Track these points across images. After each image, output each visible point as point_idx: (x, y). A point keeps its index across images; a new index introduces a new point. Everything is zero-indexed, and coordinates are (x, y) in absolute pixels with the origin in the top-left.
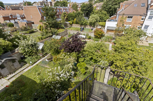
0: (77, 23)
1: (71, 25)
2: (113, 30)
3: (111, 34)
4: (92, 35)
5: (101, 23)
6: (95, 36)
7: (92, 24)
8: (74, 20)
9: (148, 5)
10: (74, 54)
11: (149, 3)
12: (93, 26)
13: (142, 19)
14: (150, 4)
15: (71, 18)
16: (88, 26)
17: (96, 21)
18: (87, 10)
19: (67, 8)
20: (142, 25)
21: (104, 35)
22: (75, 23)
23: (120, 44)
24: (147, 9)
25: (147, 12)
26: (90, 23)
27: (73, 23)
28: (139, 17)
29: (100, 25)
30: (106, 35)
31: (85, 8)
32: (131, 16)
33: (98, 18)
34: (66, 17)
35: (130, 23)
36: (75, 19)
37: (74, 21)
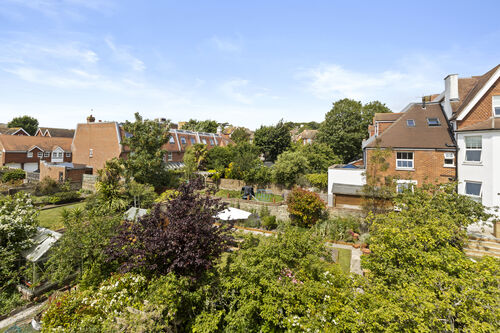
0: (236, 176)
1: (217, 181)
2: (359, 196)
3: (352, 210)
4: (282, 214)
5: (315, 177)
6: (293, 216)
7: (285, 180)
8: (227, 166)
9: (448, 122)
11: (449, 116)
12: (287, 185)
13: (449, 161)
14: (454, 119)
15: (217, 161)
16: (273, 186)
17: (296, 169)
18: (273, 143)
19: (212, 135)
21: (326, 214)
22: (229, 177)
24: (451, 131)
25: (454, 140)
26: (278, 175)
27: (223, 176)
28: (433, 153)
29: (312, 184)
30: (334, 214)
31: (265, 139)
32: (407, 151)
34: (201, 158)
35: (409, 175)
36: (230, 165)
37: (227, 170)
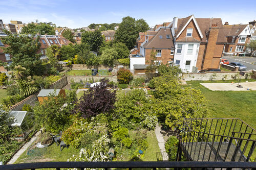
0: (80, 62)
1: (70, 66)
2: (143, 69)
3: (141, 75)
4: (114, 80)
5: (121, 60)
6: (118, 80)
8: (74, 57)
9: (173, 38)
10: (103, 116)
11: (173, 35)
12: (109, 65)
13: (172, 53)
14: (175, 37)
15: (68, 55)
16: (102, 66)
17: (113, 57)
18: (94, 41)
19: (54, 37)
20: (173, 60)
21: (132, 78)
22: (77, 63)
23: (163, 88)
24: (173, 40)
25: (174, 45)
26: (104, 61)
27: (73, 63)
28: (168, 50)
29: (121, 64)
30: (135, 77)
31: (89, 39)
32: (159, 49)
33: (115, 53)
34: (57, 54)
35: (160, 59)
36: (76, 56)
37: (74, 59)
